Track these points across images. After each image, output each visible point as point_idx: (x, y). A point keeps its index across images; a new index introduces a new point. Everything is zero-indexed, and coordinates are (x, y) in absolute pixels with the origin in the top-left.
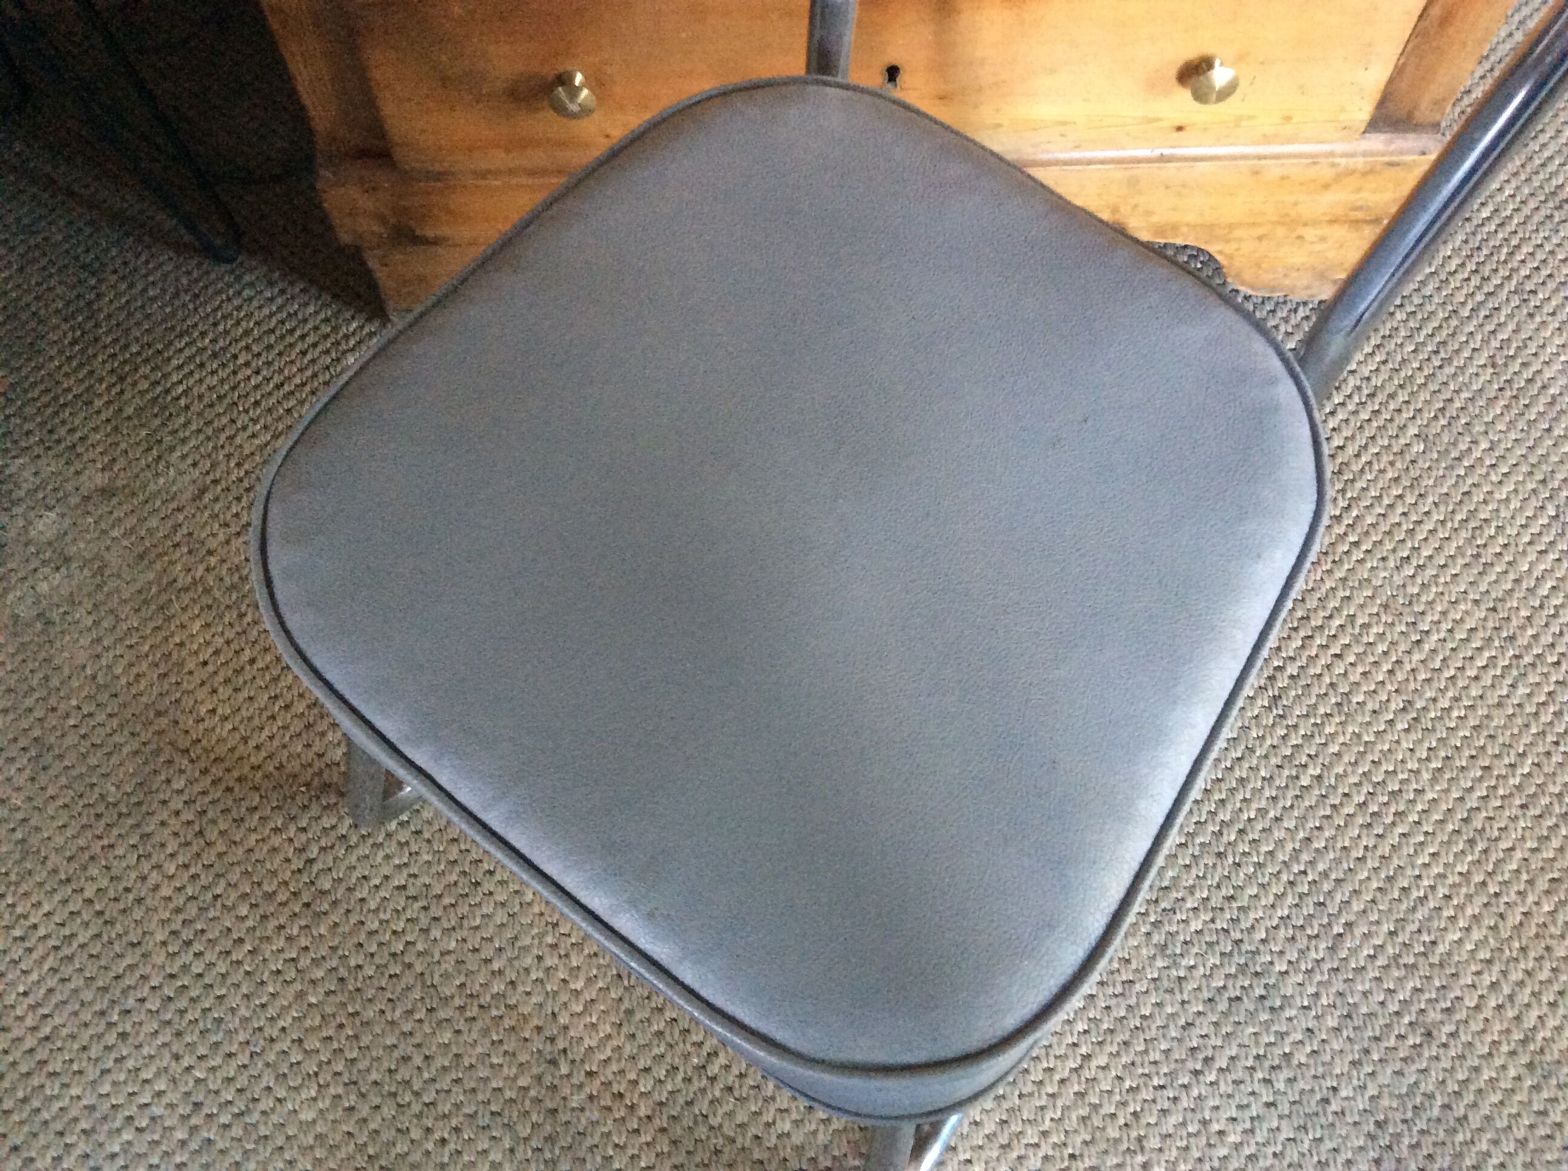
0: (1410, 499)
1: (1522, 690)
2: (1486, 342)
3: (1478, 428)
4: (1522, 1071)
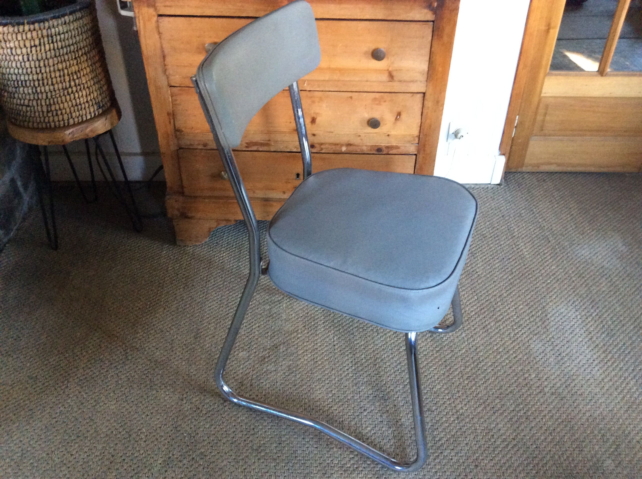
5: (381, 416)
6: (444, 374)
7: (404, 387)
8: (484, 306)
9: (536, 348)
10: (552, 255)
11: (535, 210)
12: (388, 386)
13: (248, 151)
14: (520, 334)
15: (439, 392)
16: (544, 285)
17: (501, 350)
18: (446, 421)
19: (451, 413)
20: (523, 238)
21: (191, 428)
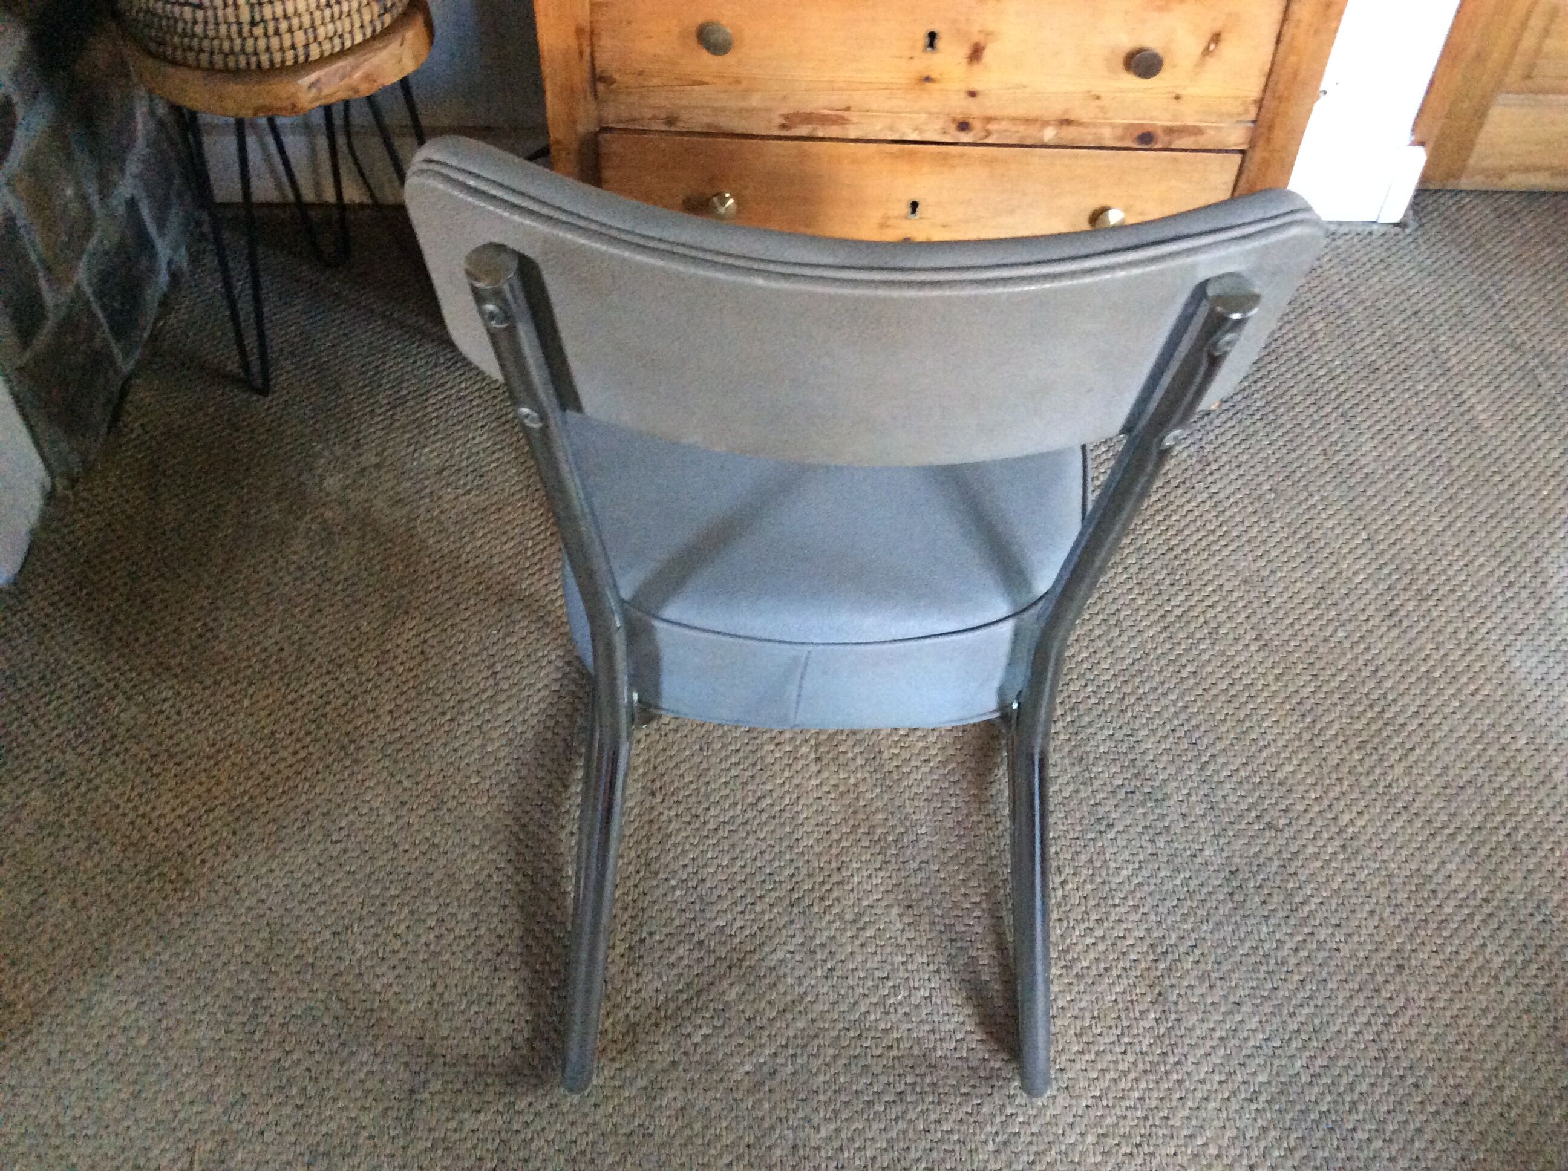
0: (1263, 523)
1: (1341, 634)
2: (1320, 442)
3: (1312, 488)
4: (1339, 849)
5: (1152, 841)
6: (1299, 736)
7: (1201, 769)
8: (1387, 556)
9: (1524, 670)
10: (1549, 421)
11: (1496, 297)
12: (1161, 766)
13: (786, 138)
14: (1483, 630)
15: (1290, 782)
16: (1533, 502)
17: (1437, 674)
18: (1316, 856)
19: (1325, 835)
20: (1471, 375)
21: (685, 866)
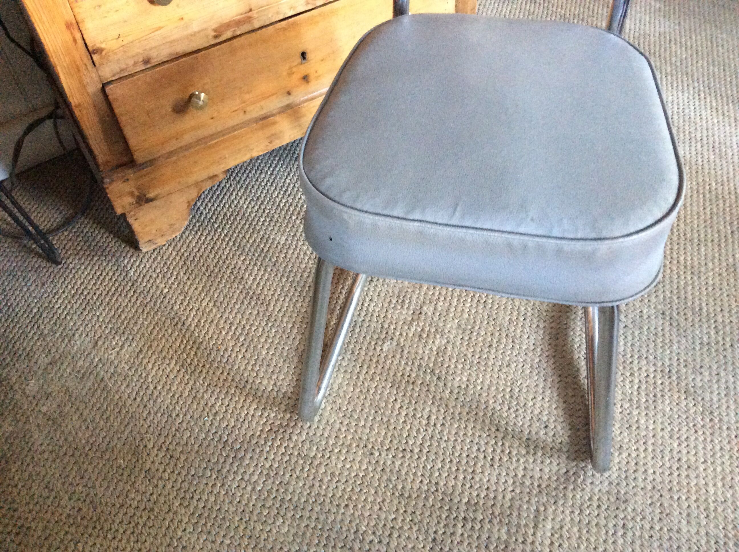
13: (220, 43)
18: (686, 284)
21: (421, 482)
